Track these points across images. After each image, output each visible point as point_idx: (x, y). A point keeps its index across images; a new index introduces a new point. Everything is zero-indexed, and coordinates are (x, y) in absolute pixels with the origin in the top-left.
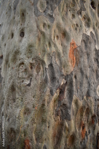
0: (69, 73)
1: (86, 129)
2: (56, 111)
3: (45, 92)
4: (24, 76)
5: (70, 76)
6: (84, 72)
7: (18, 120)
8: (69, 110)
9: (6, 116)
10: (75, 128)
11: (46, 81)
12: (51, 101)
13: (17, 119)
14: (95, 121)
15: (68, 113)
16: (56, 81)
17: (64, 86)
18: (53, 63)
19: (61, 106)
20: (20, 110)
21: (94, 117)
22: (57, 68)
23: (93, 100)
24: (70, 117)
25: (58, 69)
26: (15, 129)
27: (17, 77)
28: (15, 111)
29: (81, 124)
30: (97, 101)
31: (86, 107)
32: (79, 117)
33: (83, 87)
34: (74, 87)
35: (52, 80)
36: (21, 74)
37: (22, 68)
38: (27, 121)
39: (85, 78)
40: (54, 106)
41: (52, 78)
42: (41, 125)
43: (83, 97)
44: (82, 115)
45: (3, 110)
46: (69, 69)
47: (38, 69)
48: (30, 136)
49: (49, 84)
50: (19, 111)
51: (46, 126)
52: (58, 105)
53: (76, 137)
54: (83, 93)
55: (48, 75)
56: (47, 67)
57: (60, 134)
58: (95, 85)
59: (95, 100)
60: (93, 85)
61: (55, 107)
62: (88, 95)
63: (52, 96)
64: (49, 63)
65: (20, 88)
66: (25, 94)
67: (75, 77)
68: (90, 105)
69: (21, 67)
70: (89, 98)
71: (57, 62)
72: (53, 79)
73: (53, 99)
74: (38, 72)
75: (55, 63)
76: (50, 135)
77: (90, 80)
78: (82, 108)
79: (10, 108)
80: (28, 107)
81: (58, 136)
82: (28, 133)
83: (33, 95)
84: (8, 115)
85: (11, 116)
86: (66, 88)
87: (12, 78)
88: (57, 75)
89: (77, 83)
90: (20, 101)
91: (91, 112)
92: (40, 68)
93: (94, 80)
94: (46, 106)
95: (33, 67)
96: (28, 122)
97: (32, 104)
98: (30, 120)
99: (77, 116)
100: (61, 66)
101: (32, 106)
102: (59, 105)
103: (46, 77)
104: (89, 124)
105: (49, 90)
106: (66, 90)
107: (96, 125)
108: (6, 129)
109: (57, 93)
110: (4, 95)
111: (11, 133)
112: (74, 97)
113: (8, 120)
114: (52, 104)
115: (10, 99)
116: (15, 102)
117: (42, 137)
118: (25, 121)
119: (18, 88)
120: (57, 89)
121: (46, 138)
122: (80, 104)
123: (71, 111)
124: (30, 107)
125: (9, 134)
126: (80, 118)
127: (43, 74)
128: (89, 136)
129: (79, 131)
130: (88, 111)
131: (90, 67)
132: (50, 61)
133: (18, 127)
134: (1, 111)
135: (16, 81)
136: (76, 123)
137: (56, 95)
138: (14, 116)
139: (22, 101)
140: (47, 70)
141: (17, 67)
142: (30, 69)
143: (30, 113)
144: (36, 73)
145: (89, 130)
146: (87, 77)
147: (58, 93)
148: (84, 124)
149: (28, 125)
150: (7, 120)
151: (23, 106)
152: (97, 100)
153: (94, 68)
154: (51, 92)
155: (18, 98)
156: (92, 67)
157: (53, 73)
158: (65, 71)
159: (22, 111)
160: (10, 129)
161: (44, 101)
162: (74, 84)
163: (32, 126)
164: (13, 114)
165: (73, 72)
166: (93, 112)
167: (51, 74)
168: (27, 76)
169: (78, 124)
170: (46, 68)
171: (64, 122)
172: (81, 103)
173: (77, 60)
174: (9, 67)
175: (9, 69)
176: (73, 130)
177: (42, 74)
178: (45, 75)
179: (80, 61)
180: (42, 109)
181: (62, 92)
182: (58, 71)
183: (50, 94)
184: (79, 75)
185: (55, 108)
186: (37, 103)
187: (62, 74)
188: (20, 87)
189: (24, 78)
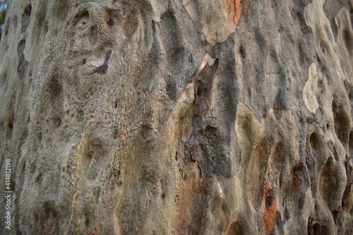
0: (223, 38)
1: (278, 205)
2: (185, 146)
3: (150, 89)
4: (89, 47)
5: (227, 46)
6: (267, 38)
7: (67, 176)
8: (226, 147)
9: (33, 167)
10: (246, 202)
11: (154, 58)
12: (170, 118)
13: (62, 174)
14: (301, 180)
15: (223, 156)
16: (186, 58)
17: (208, 72)
18: (174, 7)
19: (201, 132)
20: (74, 145)
21: (298, 169)
22: (186, 24)
23: (293, 119)
24: (230, 167)
25: (192, 25)
26: (57, 204)
27: (66, 52)
28: (59, 149)
29: (262, 191)
30: (306, 125)
31: (277, 140)
32: (256, 169)
33: (265, 83)
34: (240, 81)
35: (172, 56)
36: (78, 42)
37: (84, 27)
38: (94, 178)
39: (268, 58)
40: (181, 133)
41: (173, 51)
42: (139, 190)
43: (265, 110)
44: (263, 165)
45: (24, 153)
46: (223, 29)
47: (131, 25)
48: (103, 223)
49: (163, 66)
50: (69, 150)
51: (155, 193)
52: (191, 130)
53: (248, 228)
54: (266, 98)
55: (160, 39)
56: (157, 19)
57: (200, 219)
58: (298, 78)
59: (301, 120)
60: (292, 79)
61: (184, 136)
62: (280, 105)
63: (172, 101)
64: (165, 10)
65: (74, 82)
66: (91, 97)
67: (242, 51)
68: (286, 134)
69: (80, 25)
70: (283, 115)
71: (187, 8)
72: (177, 52)
73: (176, 112)
74: (129, 35)
75: (182, 11)
76: (169, 220)
77: (284, 63)
78: (265, 143)
79: (45, 146)
80: (99, 135)
81: (194, 226)
82: (96, 213)
83: (114, 100)
84: (38, 166)
85: (46, 168)
86: (216, 80)
87: (52, 59)
88: (187, 42)
89: (247, 68)
90: (74, 119)
91: (290, 155)
92: (136, 24)
93: (295, 64)
94: (156, 130)
95: (115, 20)
96: (97, 180)
97: (110, 125)
98: (104, 175)
99: (250, 165)
100: (200, 19)
101: (111, 132)
102: (194, 130)
103: (154, 46)
104: (286, 191)
105: (164, 82)
106: (215, 87)
107: (304, 194)
108: (31, 206)
109: (188, 93)
110: (30, 108)
111: (44, 220)
112: (241, 109)
113: (39, 179)
114: (172, 125)
115: (46, 118)
116: (59, 125)
117: (141, 227)
118: (89, 178)
119: (69, 80)
120: (188, 82)
121: (154, 231)
122: (259, 131)
123: (232, 148)
124: (104, 134)
125: (39, 221)
126: (258, 174)
127: (145, 38)
128: (285, 226)
129: (257, 210)
130: (282, 151)
131: (281, 29)
132: (167, 4)
133: (67, 199)
134: (20, 156)
135: (65, 62)
136: (248, 187)
137: (185, 97)
138: (56, 166)
139: (80, 119)
140: (157, 27)
141: (68, 24)
142: (105, 25)
143: (104, 153)
144: (124, 38)
145: (286, 209)
146: (274, 55)
147: (192, 92)
148: (270, 191)
149: (97, 190)
150: (34, 181)
151: (83, 134)
152: (305, 120)
153: (292, 33)
154: (171, 89)
155: (68, 111)
156: (288, 31)
157: (175, 36)
158: (210, 31)
159: (78, 147)
160: (41, 205)
161: (149, 114)
162: (239, 70)
163: (109, 192)
164: (54, 161)
165: (236, 36)
166: (296, 155)
167: (170, 38)
168: (96, 46)
169: (252, 189)
170: (153, 21)
171: (211, 183)
172: (260, 127)
173: (246, 6)
174: (46, 30)
175: (46, 36)
176: (238, 206)
177: (143, 38)
178: (152, 41)
179: (252, 10)
180: (144, 142)
181: (202, 91)
182: (189, 32)
183: (167, 96)
184: (252, 49)
185: (184, 140)
186: (126, 123)
187: (203, 38)
188: (75, 77)
189: (89, 53)
